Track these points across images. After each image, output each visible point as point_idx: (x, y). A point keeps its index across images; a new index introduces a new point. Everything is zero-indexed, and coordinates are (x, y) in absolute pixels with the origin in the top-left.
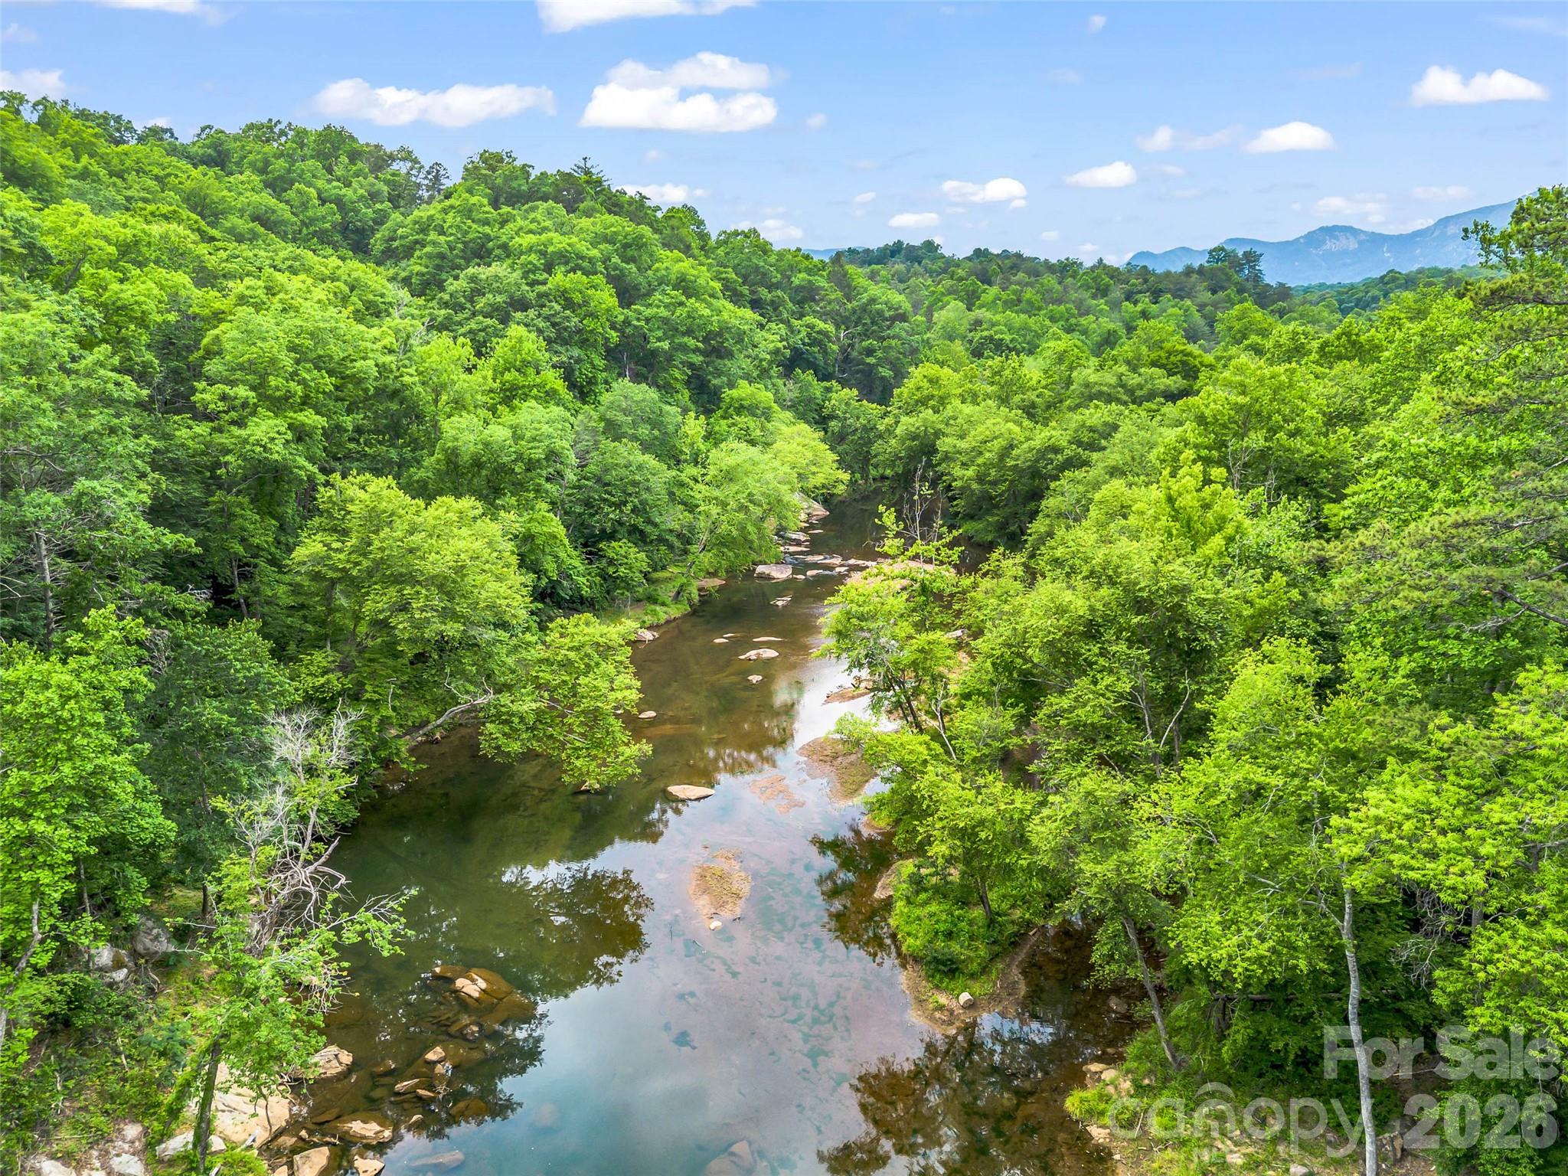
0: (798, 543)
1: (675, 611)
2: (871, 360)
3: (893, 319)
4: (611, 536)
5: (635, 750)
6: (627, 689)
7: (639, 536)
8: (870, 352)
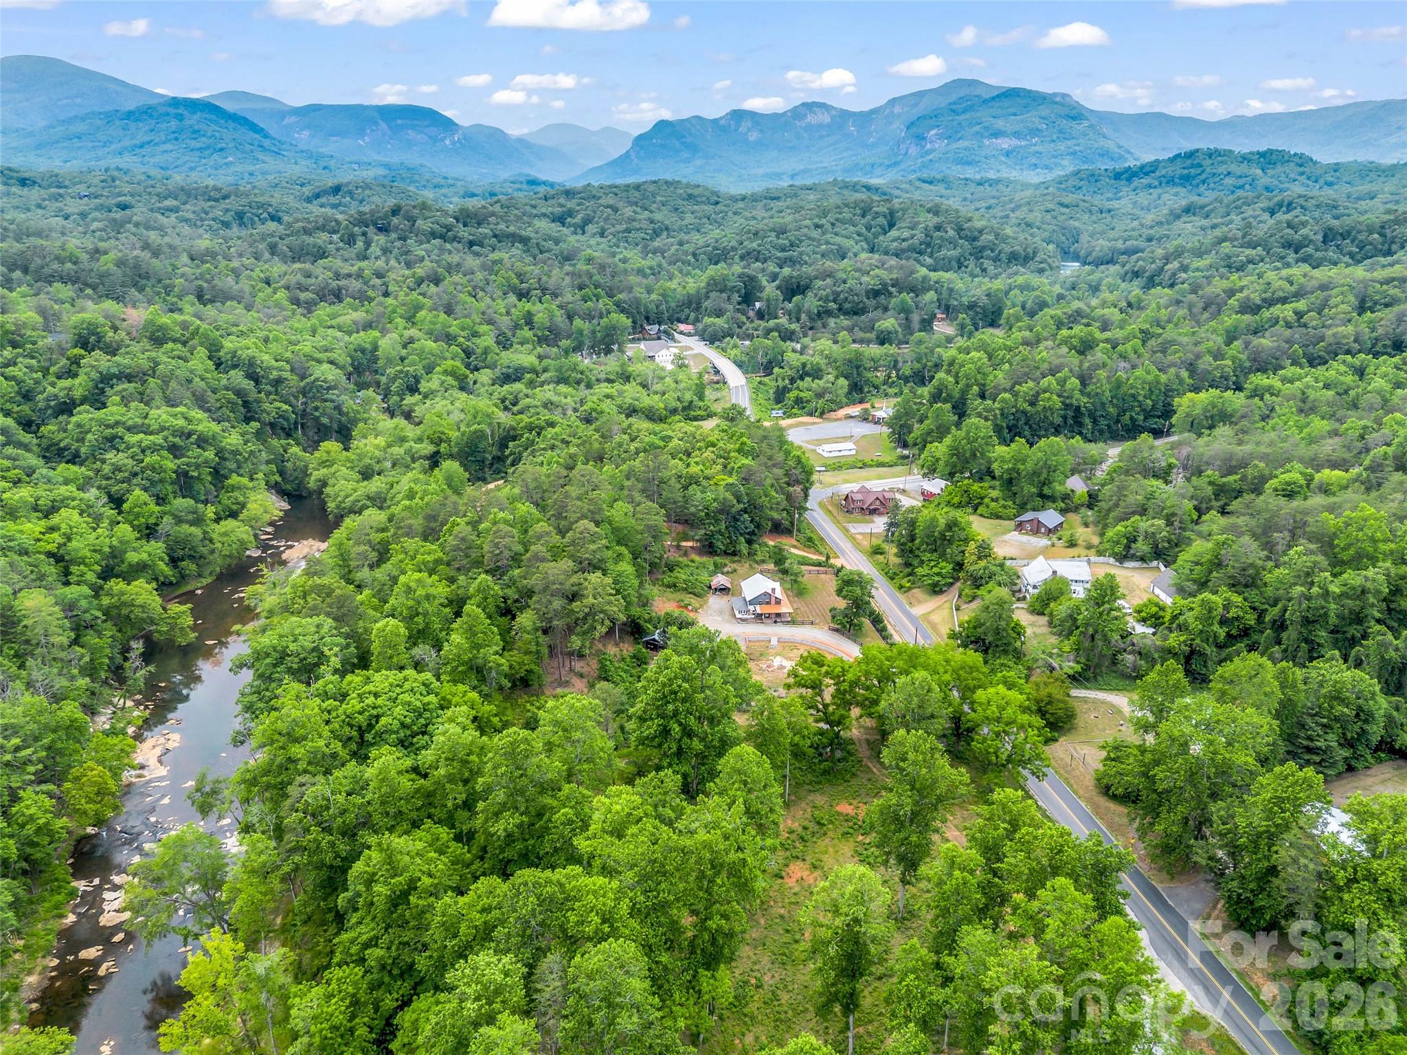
0: (269, 533)
1: (209, 580)
2: (317, 414)
3: (329, 388)
4: (183, 560)
5: (193, 635)
6: (190, 621)
7: (191, 557)
8: (316, 409)
